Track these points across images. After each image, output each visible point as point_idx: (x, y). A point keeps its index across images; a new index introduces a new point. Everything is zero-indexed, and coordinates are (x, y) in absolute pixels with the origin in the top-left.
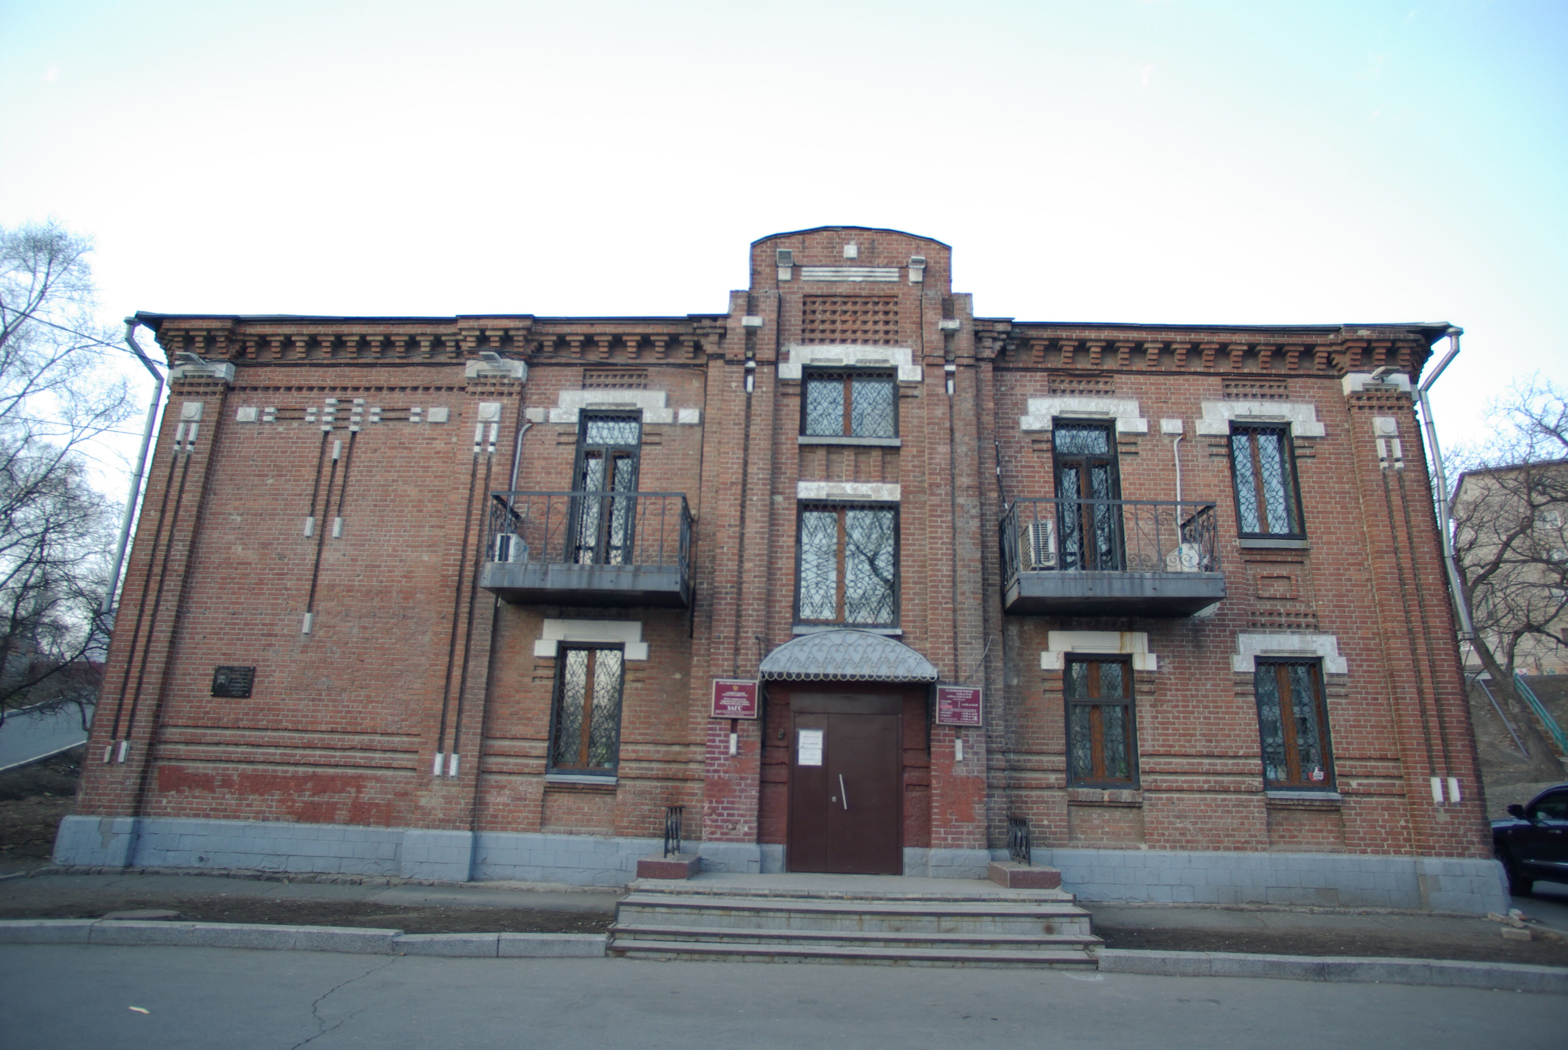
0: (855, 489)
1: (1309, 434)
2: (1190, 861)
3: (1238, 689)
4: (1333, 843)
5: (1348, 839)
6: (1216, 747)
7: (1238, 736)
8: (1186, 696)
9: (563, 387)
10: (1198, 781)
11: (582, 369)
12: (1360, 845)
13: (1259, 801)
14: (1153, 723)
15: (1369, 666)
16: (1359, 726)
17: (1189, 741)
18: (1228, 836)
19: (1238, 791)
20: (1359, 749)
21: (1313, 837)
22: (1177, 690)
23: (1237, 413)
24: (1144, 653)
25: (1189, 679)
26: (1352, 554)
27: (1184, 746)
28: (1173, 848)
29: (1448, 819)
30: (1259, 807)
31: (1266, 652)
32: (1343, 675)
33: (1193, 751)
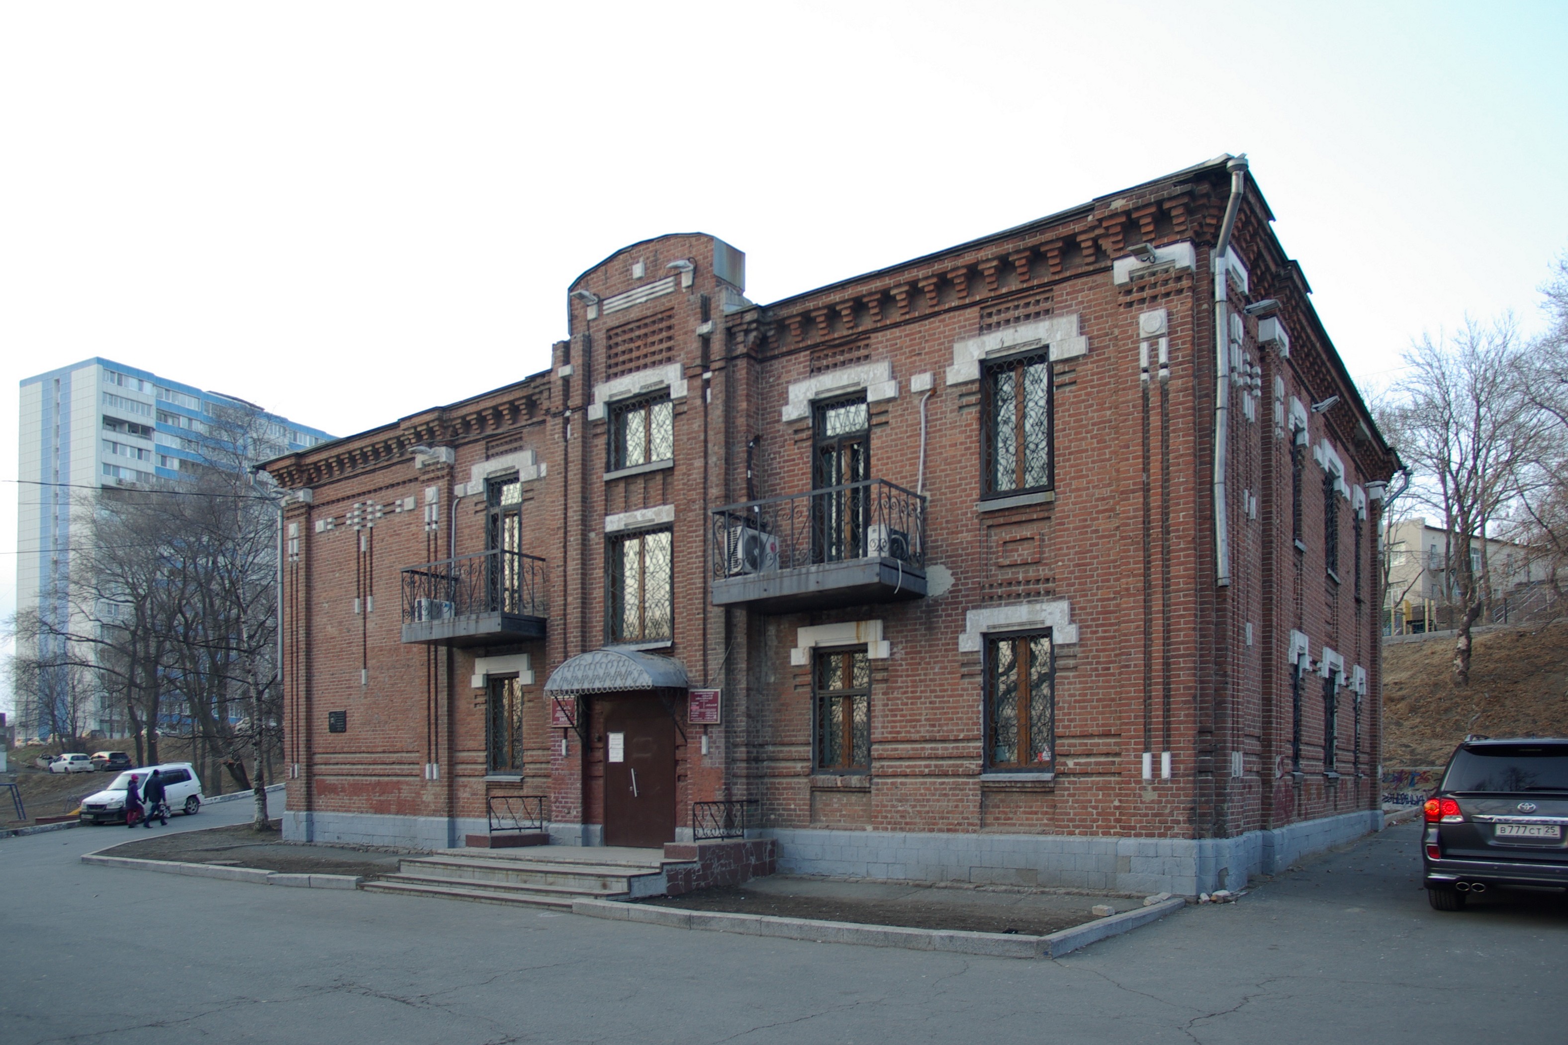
0: (643, 515)
1: (1066, 356)
2: (905, 841)
3: (965, 670)
4: (1046, 825)
5: (1058, 820)
6: (939, 732)
7: (961, 719)
8: (915, 681)
9: (473, 462)
10: (920, 766)
11: (484, 442)
12: (1068, 827)
13: (974, 784)
14: (884, 710)
15: (1105, 631)
16: (1084, 701)
17: (914, 727)
18: (943, 818)
19: (956, 775)
20: (1081, 726)
21: (1027, 819)
22: (907, 676)
23: (988, 349)
24: (876, 641)
25: (919, 664)
26: (1103, 499)
27: (909, 732)
28: (893, 829)
29: (1156, 797)
30: (974, 789)
31: (994, 627)
32: (1074, 645)
33: (916, 736)
